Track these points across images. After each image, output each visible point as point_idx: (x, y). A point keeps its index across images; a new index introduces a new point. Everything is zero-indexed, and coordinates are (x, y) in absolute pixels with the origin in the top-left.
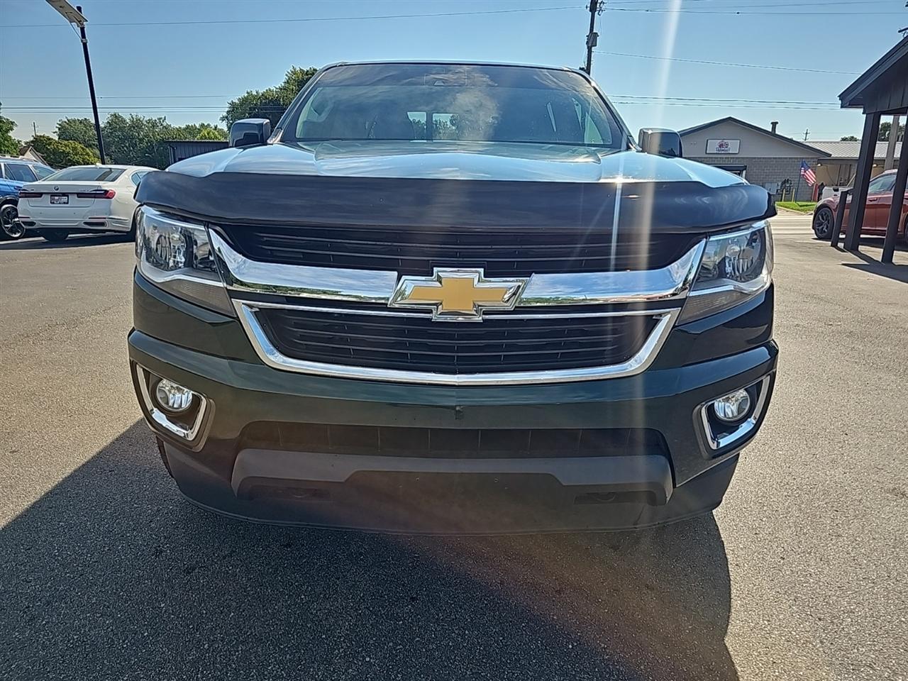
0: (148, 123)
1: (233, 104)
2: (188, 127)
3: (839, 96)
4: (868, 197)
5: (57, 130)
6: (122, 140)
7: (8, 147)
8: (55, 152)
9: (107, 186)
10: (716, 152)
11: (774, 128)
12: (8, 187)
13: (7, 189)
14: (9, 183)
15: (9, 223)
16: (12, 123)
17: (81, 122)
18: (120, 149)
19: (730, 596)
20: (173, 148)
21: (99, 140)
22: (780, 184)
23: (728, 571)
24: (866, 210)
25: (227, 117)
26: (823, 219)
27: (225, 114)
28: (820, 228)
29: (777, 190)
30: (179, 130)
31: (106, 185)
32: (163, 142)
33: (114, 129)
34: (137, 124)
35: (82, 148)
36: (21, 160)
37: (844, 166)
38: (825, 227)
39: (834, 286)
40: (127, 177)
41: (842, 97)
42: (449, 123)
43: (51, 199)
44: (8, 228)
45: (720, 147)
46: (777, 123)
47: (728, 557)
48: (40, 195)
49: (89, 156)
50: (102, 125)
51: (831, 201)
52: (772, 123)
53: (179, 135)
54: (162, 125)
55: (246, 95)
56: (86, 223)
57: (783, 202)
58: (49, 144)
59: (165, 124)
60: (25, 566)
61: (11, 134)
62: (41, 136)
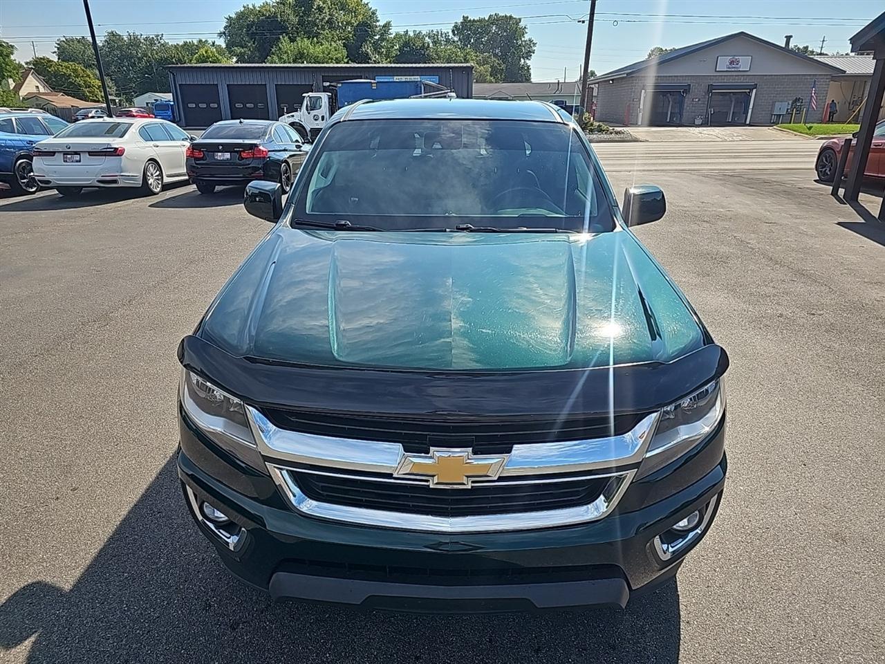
0: (146, 41)
1: (230, 19)
2: (186, 43)
3: (850, 39)
4: (873, 142)
5: (56, 50)
6: (122, 58)
7: (10, 72)
8: (56, 74)
9: (117, 144)
10: (726, 69)
11: (788, 43)
12: (20, 142)
13: (20, 144)
14: (21, 138)
15: (24, 178)
16: (12, 46)
17: (79, 42)
18: (119, 68)
19: (678, 656)
20: (173, 74)
21: (98, 61)
22: (790, 102)
23: (680, 628)
24: (870, 154)
25: (224, 33)
26: (826, 161)
27: (222, 30)
28: (824, 170)
29: (788, 109)
30: (176, 47)
31: (115, 142)
32: (162, 62)
33: (112, 49)
34: (134, 42)
35: (83, 70)
36: (31, 112)
37: (859, 82)
38: (828, 169)
39: (825, 257)
40: (134, 131)
41: (852, 40)
42: (451, 34)
43: (64, 158)
44: (24, 183)
45: (731, 63)
46: (791, 36)
47: (681, 613)
48: (52, 154)
49: (90, 78)
50: (100, 44)
51: (836, 143)
52: (786, 37)
53: (178, 54)
54: (159, 42)
55: (242, 9)
56: (99, 181)
57: (792, 124)
58: (50, 67)
59: (162, 42)
60: (102, 622)
61: (12, 57)
62: (41, 58)
